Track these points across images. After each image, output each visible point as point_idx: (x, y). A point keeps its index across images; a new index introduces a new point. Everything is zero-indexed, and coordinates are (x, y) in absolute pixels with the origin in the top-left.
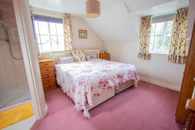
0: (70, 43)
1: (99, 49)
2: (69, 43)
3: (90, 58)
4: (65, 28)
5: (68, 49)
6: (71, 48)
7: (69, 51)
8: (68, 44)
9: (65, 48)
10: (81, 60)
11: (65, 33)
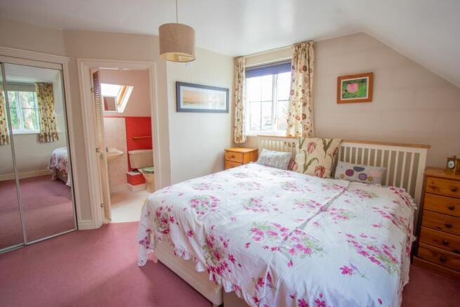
0: (301, 117)
1: (428, 147)
2: (297, 118)
3: (344, 173)
4: (294, 81)
5: (293, 133)
6: (301, 130)
7: (295, 138)
8: (294, 120)
9: (288, 131)
10: (306, 168)
11: (292, 92)
